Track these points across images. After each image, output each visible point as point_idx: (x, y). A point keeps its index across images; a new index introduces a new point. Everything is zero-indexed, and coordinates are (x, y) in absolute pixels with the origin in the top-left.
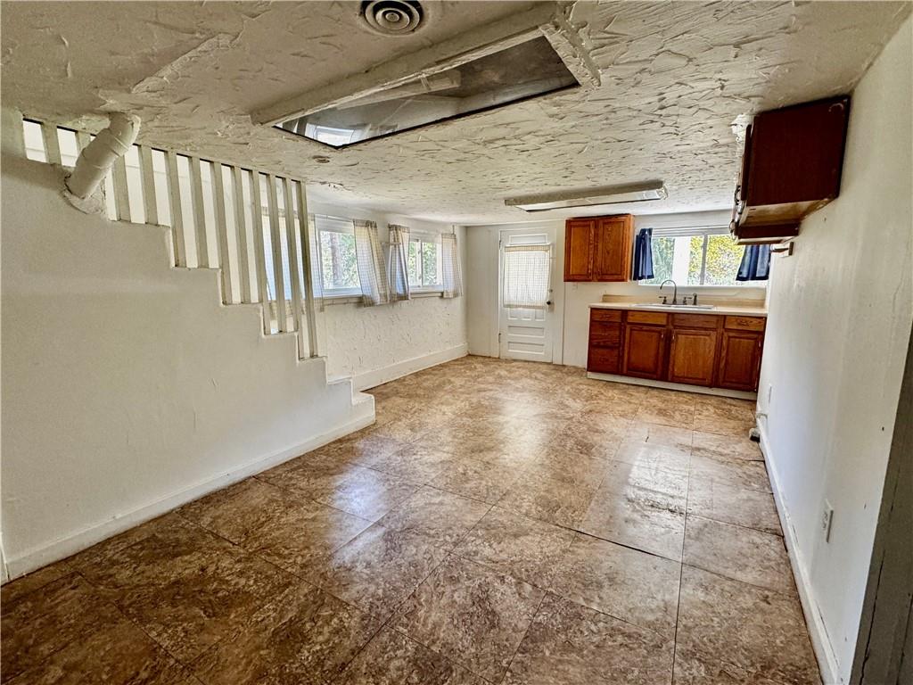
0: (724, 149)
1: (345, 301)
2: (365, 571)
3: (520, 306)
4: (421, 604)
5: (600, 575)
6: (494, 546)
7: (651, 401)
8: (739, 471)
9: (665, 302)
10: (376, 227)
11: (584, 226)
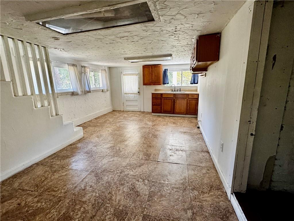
0: (189, 46)
1: (66, 94)
2: (90, 189)
3: (129, 94)
4: (113, 195)
5: (166, 173)
6: (134, 171)
7: (171, 120)
8: (196, 137)
9: (172, 91)
10: (76, 66)
11: (148, 68)
